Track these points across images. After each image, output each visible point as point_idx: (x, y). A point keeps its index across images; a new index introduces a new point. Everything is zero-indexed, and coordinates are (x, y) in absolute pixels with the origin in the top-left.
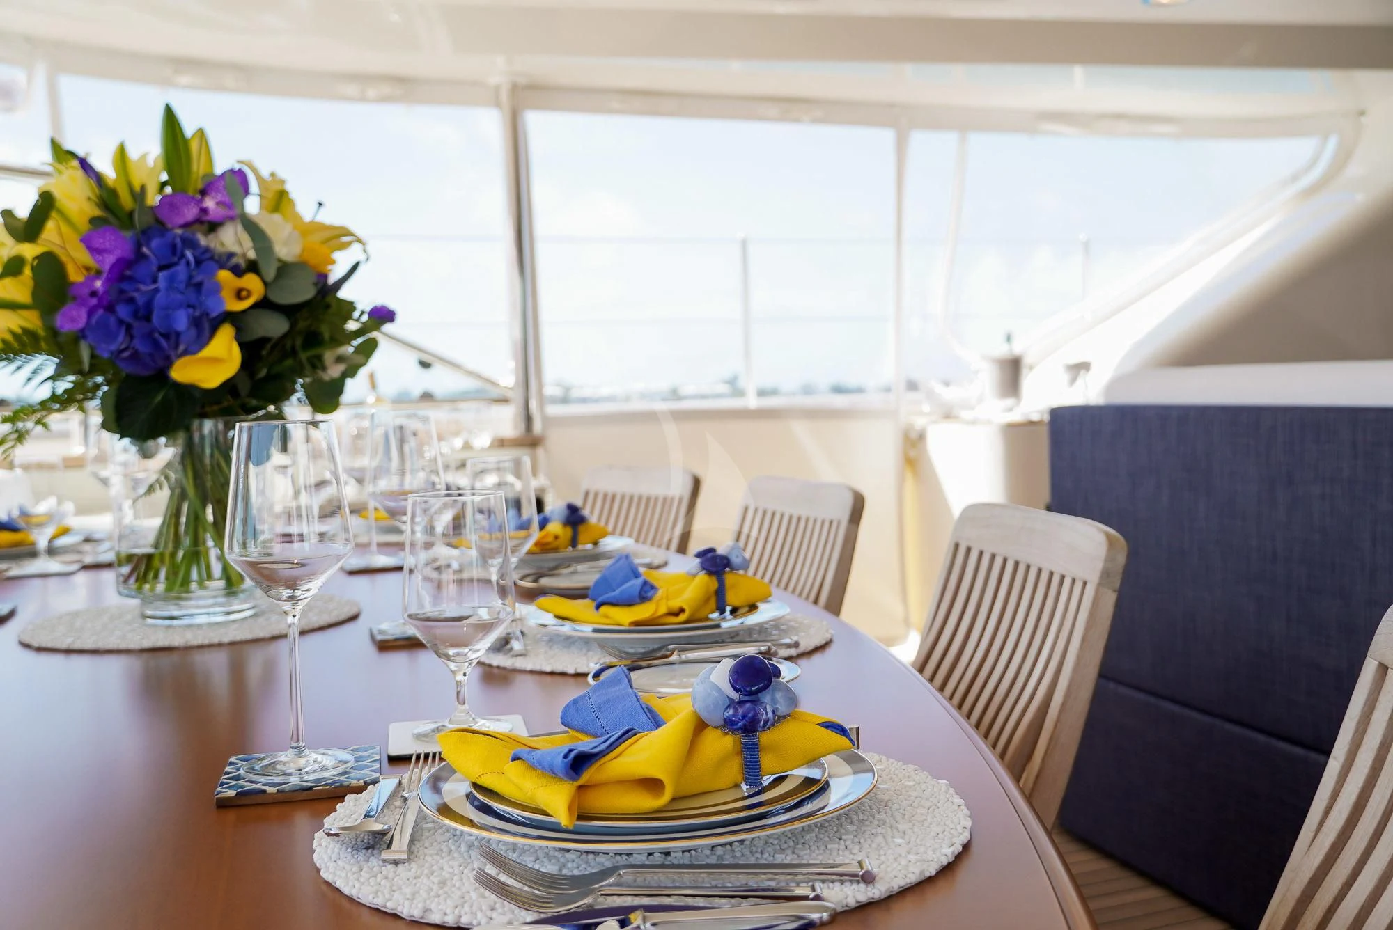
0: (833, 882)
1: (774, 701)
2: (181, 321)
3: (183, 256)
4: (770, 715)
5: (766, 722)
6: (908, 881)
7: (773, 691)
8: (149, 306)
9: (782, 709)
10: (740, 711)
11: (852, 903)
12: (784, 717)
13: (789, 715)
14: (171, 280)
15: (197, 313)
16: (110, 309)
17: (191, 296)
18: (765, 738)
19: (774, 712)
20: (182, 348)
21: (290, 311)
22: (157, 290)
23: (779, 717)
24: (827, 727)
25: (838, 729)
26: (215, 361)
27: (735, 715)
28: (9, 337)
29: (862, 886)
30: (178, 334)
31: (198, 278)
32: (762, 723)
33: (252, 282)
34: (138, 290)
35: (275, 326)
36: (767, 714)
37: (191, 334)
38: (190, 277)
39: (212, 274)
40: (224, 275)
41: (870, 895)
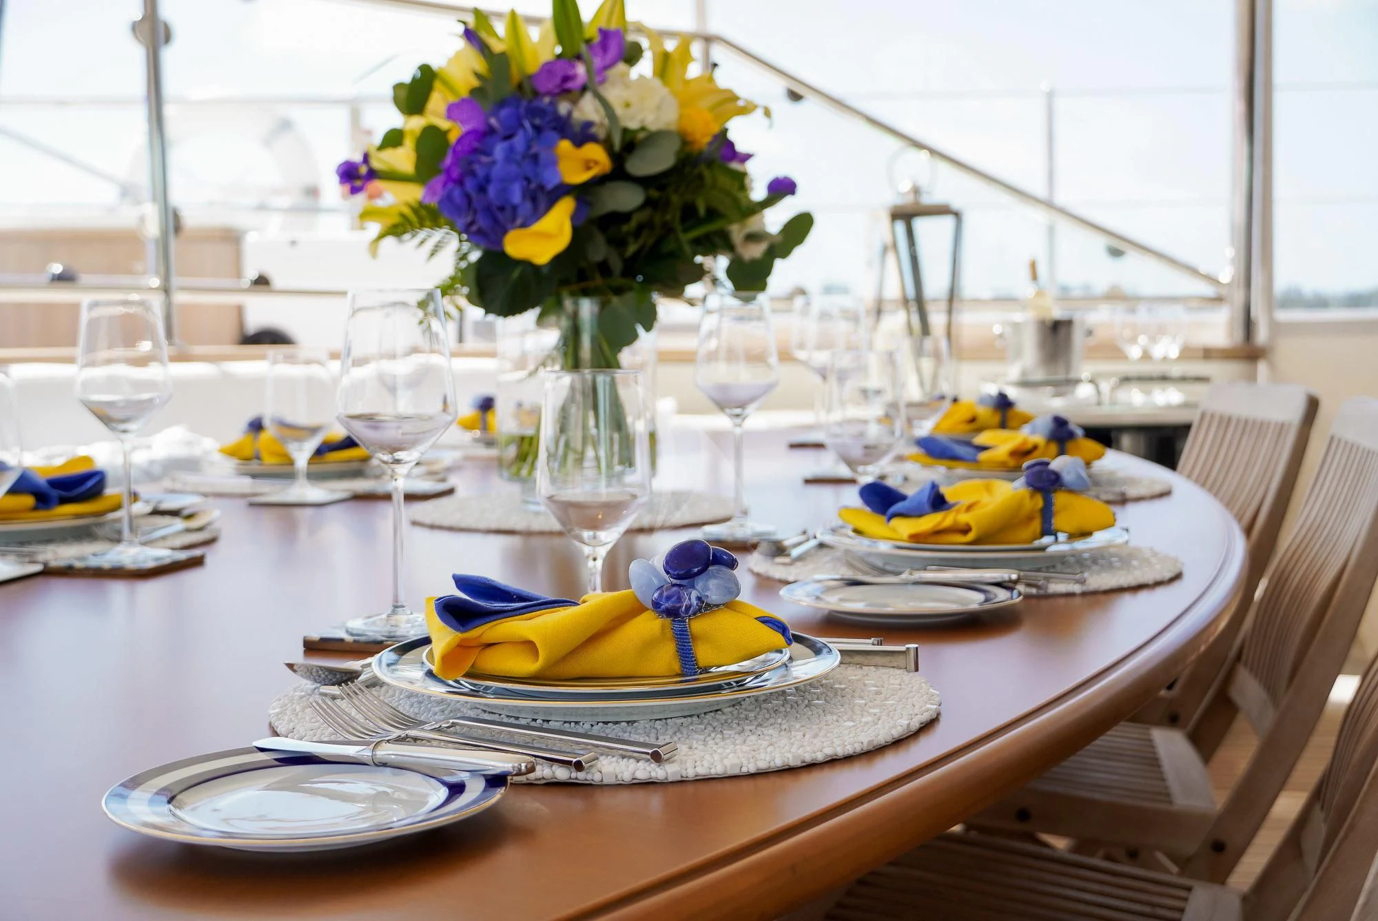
0: (630, 757)
1: (706, 588)
2: (516, 195)
3: (522, 126)
4: (694, 602)
5: (688, 608)
6: (713, 771)
7: (709, 578)
8: (488, 179)
9: (714, 596)
10: (665, 594)
11: (627, 777)
12: (717, 606)
13: (723, 605)
14: (511, 150)
15: (533, 186)
16: (460, 182)
17: (528, 168)
18: (698, 626)
19: (699, 599)
20: (519, 221)
21: (645, 182)
22: (494, 162)
23: (708, 605)
24: (763, 622)
25: (777, 626)
26: (547, 236)
27: (661, 595)
28: (407, 211)
29: (654, 765)
30: (515, 208)
31: (534, 150)
32: (684, 607)
33: (595, 152)
34: (479, 162)
35: (626, 198)
36: (690, 599)
37: (528, 205)
38: (529, 147)
39: (552, 146)
40: (565, 145)
41: (653, 774)
